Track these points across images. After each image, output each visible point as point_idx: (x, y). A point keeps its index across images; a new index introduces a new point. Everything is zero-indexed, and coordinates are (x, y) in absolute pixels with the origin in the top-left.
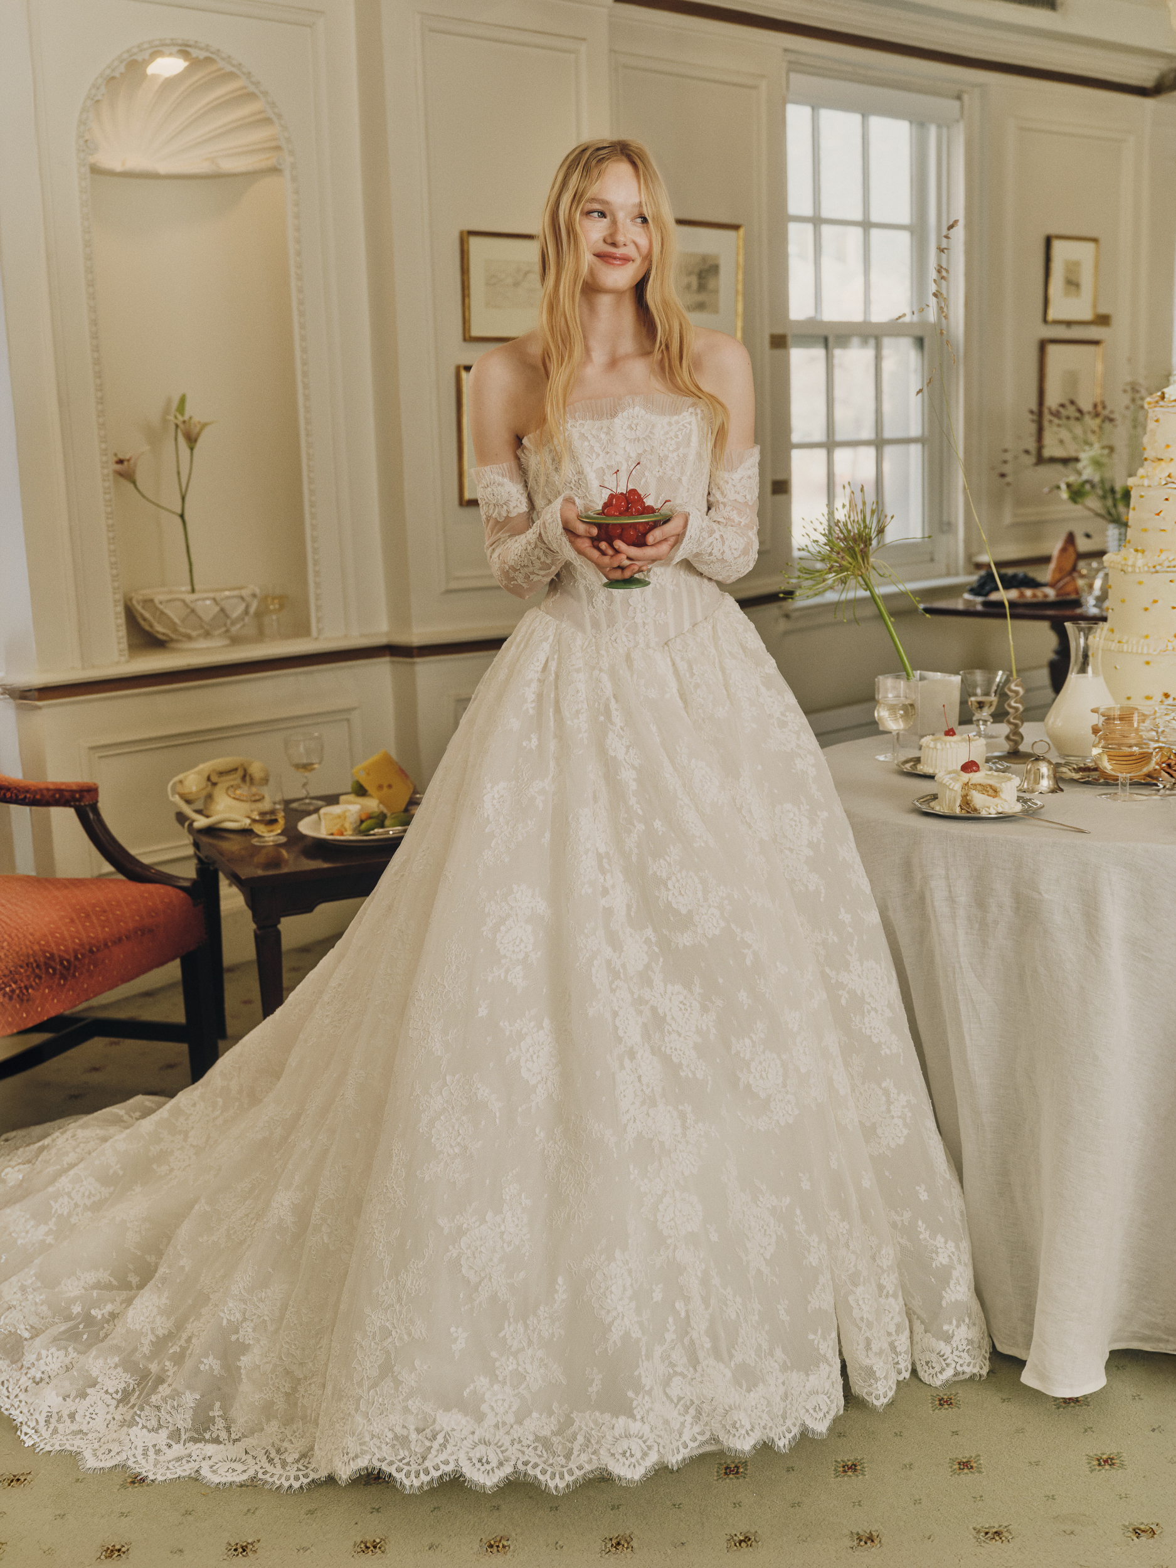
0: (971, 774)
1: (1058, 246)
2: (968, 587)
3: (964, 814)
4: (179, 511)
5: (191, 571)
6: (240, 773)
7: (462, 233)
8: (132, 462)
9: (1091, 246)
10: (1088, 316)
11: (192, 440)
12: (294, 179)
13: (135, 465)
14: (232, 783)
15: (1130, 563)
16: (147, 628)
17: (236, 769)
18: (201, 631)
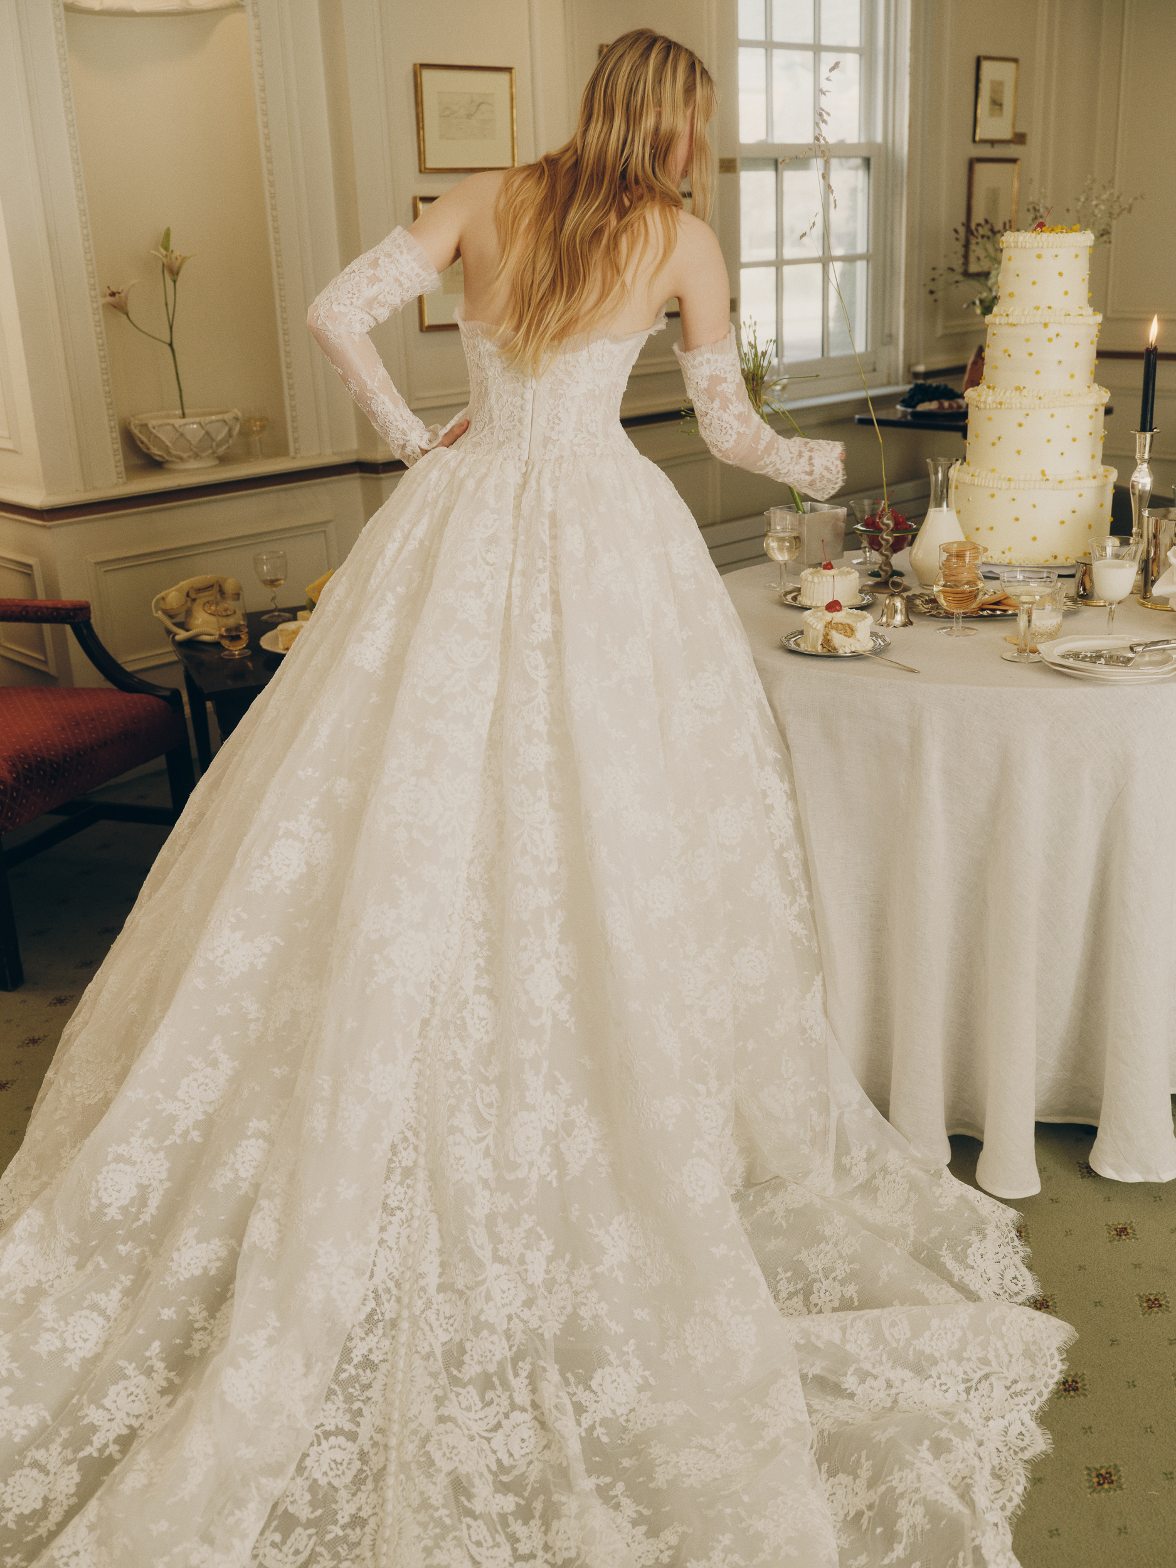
0: (834, 614)
1: (986, 66)
2: (901, 399)
3: (825, 652)
4: (168, 341)
5: (181, 397)
6: (216, 589)
7: (415, 65)
8: (123, 295)
9: (1012, 65)
10: (1008, 135)
11: (174, 273)
12: (256, 15)
13: (126, 297)
14: (210, 599)
15: (982, 400)
16: (145, 450)
17: (212, 586)
18: (191, 453)
